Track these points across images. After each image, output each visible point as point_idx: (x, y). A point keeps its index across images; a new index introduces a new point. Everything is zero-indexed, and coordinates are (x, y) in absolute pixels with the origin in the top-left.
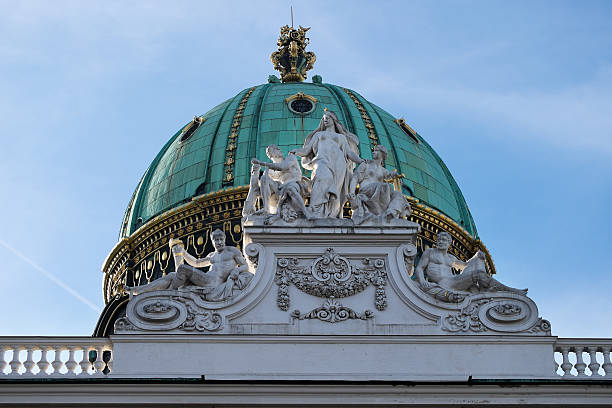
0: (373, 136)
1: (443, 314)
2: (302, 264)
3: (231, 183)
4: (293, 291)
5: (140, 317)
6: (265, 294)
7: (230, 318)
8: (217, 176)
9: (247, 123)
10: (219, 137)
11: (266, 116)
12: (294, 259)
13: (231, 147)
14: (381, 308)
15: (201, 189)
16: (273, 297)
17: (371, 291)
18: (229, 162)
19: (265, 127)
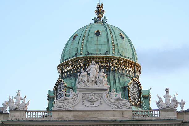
0: (113, 41)
1: (113, 105)
2: (87, 95)
3: (82, 54)
4: (85, 101)
5: (57, 107)
6: (80, 101)
7: (73, 106)
8: (79, 52)
9: (86, 38)
10: (80, 42)
11: (90, 36)
12: (85, 94)
13: (82, 45)
14: (101, 104)
15: (76, 54)
16: (81, 102)
17: (99, 101)
18: (82, 49)
19: (89, 40)
